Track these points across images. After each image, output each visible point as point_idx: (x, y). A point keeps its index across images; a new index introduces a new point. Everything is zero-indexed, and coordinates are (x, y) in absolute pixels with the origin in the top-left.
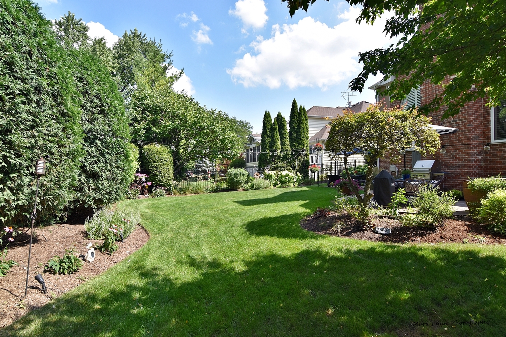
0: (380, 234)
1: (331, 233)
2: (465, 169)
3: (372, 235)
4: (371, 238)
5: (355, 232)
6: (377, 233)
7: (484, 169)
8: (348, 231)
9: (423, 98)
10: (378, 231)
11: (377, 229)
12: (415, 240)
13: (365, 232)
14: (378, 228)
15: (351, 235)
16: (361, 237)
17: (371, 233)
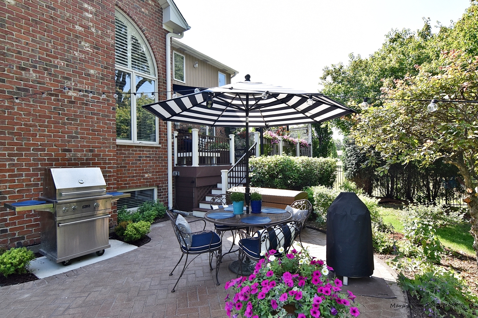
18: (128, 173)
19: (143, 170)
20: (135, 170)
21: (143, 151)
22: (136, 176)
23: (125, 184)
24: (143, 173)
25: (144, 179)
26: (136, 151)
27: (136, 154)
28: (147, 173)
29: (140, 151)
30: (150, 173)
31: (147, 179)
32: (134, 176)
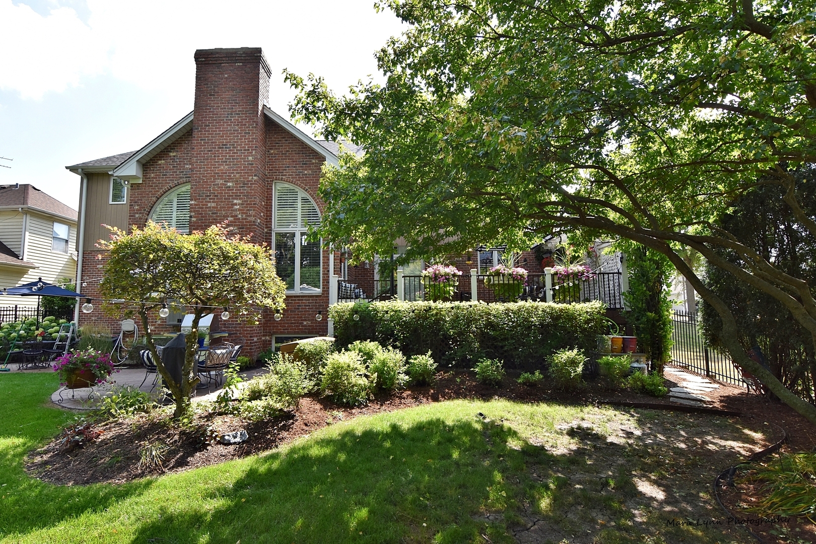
0: (235, 443)
1: (143, 473)
2: (247, 327)
3: (221, 449)
4: (224, 456)
5: (192, 455)
6: (228, 444)
7: (263, 327)
8: (178, 456)
9: (193, 219)
10: (230, 441)
11: (227, 437)
12: (283, 438)
13: (209, 448)
14: (228, 435)
15: (188, 462)
16: (207, 461)
17: (219, 446)
18: (287, 320)
19: (302, 317)
20: (294, 317)
21: (302, 300)
22: (295, 323)
23: (284, 329)
24: (301, 320)
25: (302, 326)
26: (295, 300)
27: (294, 303)
28: (305, 320)
29: (298, 300)
30: (309, 320)
31: (305, 326)
32: (292, 323)
